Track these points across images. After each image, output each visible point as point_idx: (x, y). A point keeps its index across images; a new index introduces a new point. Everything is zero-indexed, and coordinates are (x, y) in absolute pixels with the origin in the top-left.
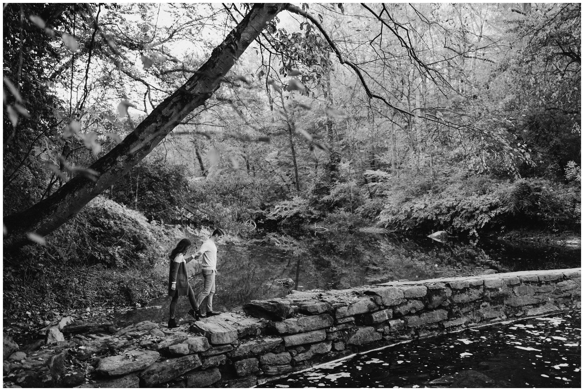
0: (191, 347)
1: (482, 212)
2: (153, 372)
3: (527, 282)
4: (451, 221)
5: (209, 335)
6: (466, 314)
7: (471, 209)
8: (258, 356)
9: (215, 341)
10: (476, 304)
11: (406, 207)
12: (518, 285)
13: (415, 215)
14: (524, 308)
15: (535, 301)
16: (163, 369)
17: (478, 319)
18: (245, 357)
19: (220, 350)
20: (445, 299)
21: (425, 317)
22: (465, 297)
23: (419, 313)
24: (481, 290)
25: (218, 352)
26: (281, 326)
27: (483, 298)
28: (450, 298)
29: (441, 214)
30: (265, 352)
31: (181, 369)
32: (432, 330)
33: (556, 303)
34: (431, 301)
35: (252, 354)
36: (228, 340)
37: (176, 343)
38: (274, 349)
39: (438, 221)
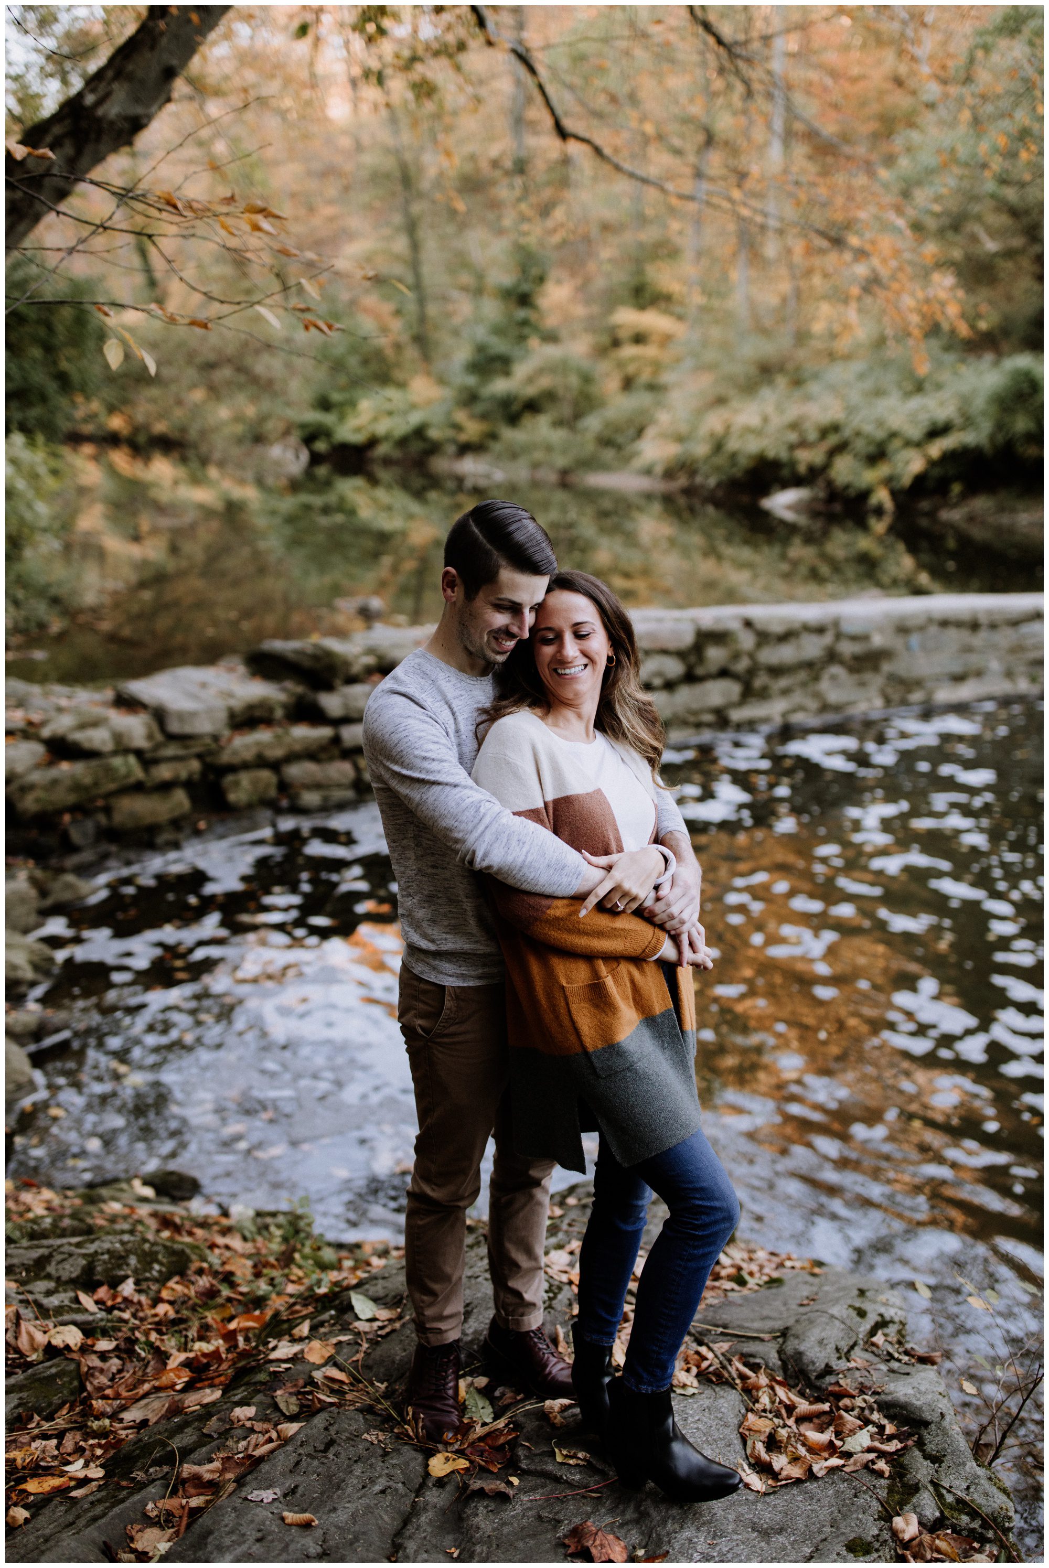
0: (118, 737)
1: (908, 443)
2: (31, 787)
3: (945, 623)
4: (827, 466)
5: (159, 715)
6: (786, 692)
7: (880, 435)
8: (275, 766)
9: (174, 727)
10: (814, 669)
11: (714, 422)
12: (922, 629)
13: (733, 445)
14: (929, 685)
15: (957, 668)
16: (55, 782)
17: (813, 705)
18: (246, 766)
19: (186, 747)
20: (736, 656)
21: (685, 696)
22: (785, 654)
23: (669, 686)
24: (828, 639)
25: (181, 752)
26: (332, 703)
27: (832, 656)
28: (751, 656)
29: (803, 444)
30: (293, 757)
31: (96, 784)
32: (699, 725)
33: (1009, 674)
34: (701, 658)
35: (261, 762)
36: (204, 726)
37: (82, 726)
38: (313, 754)
39: (792, 463)
